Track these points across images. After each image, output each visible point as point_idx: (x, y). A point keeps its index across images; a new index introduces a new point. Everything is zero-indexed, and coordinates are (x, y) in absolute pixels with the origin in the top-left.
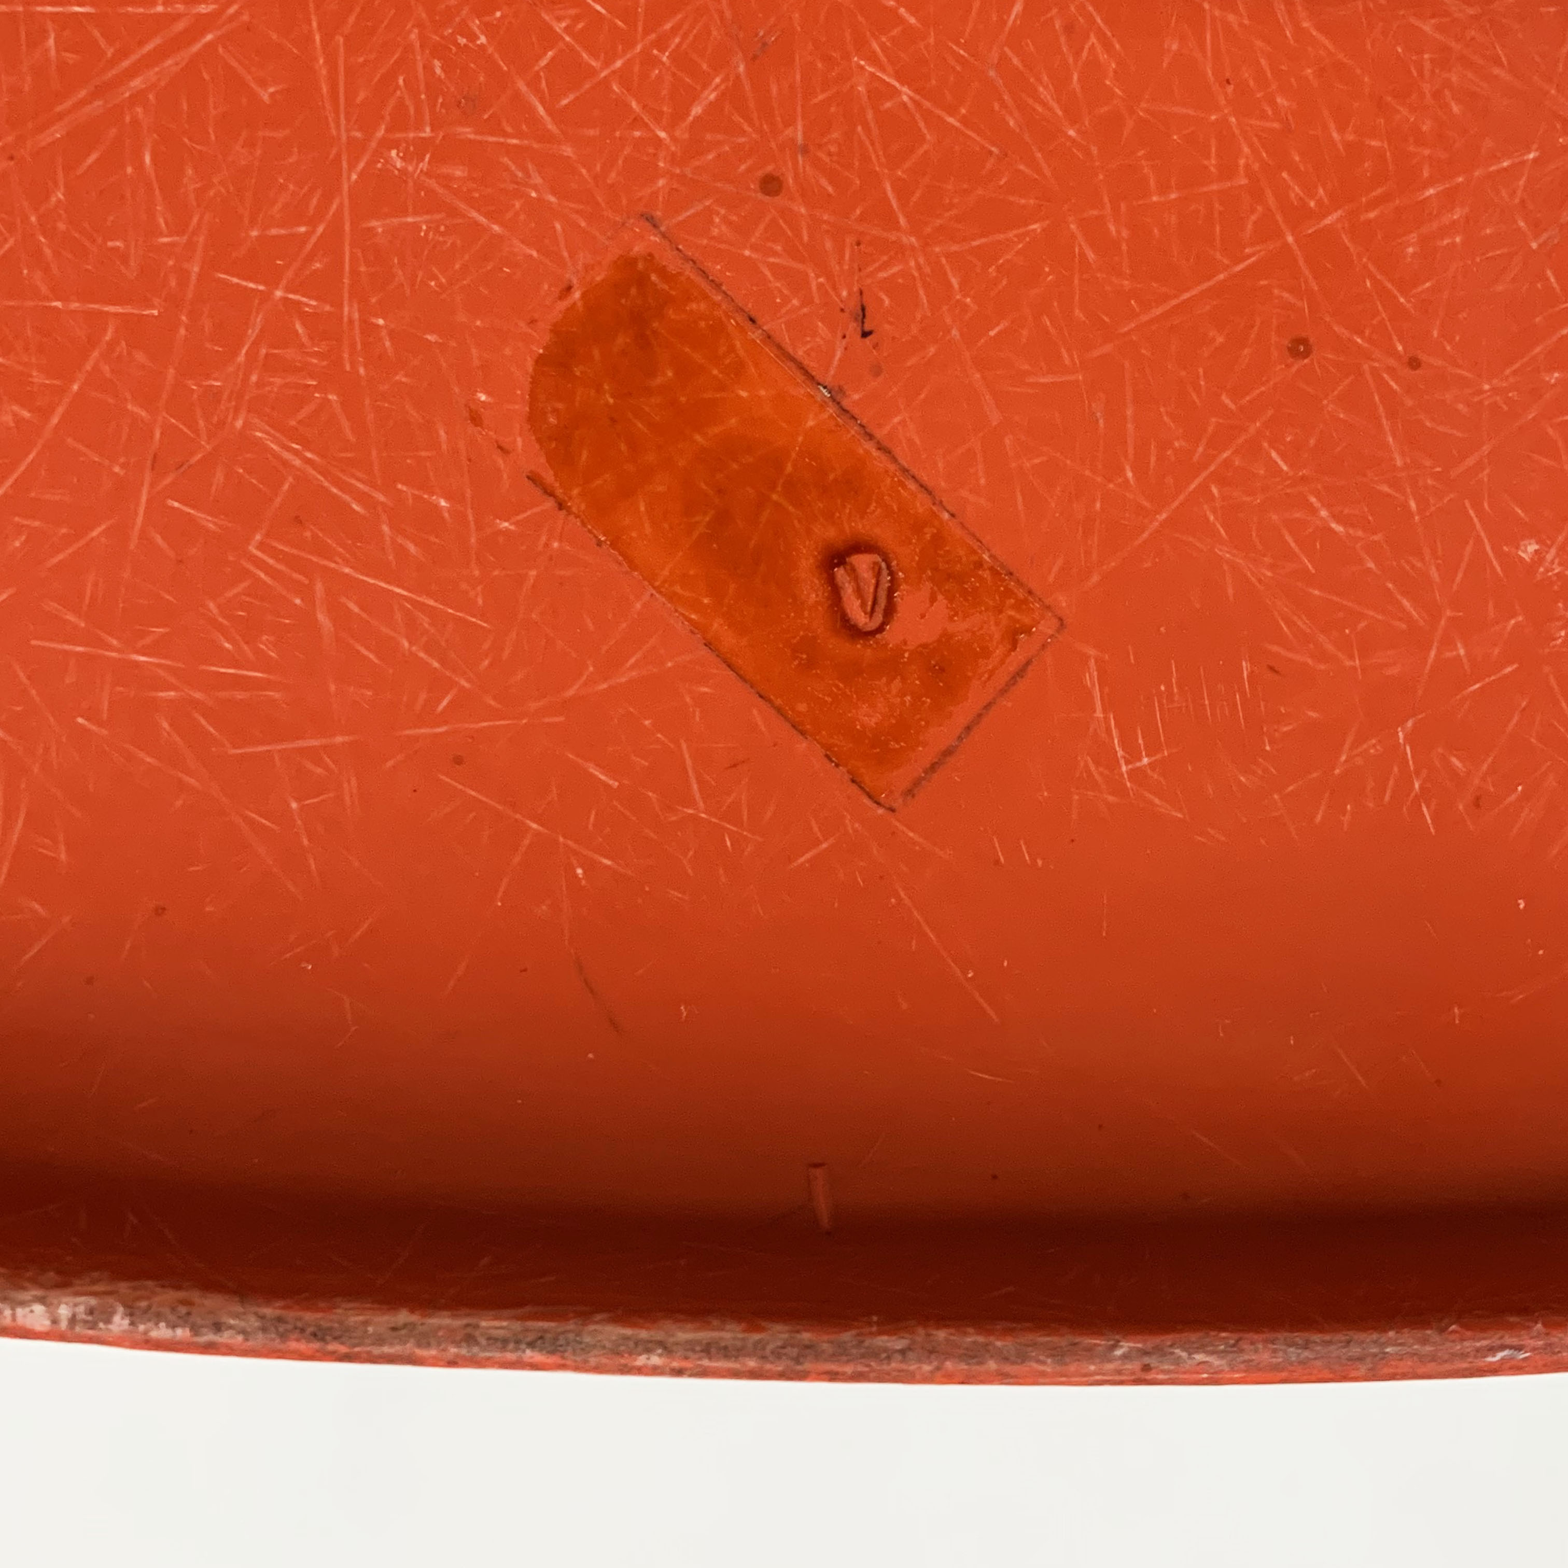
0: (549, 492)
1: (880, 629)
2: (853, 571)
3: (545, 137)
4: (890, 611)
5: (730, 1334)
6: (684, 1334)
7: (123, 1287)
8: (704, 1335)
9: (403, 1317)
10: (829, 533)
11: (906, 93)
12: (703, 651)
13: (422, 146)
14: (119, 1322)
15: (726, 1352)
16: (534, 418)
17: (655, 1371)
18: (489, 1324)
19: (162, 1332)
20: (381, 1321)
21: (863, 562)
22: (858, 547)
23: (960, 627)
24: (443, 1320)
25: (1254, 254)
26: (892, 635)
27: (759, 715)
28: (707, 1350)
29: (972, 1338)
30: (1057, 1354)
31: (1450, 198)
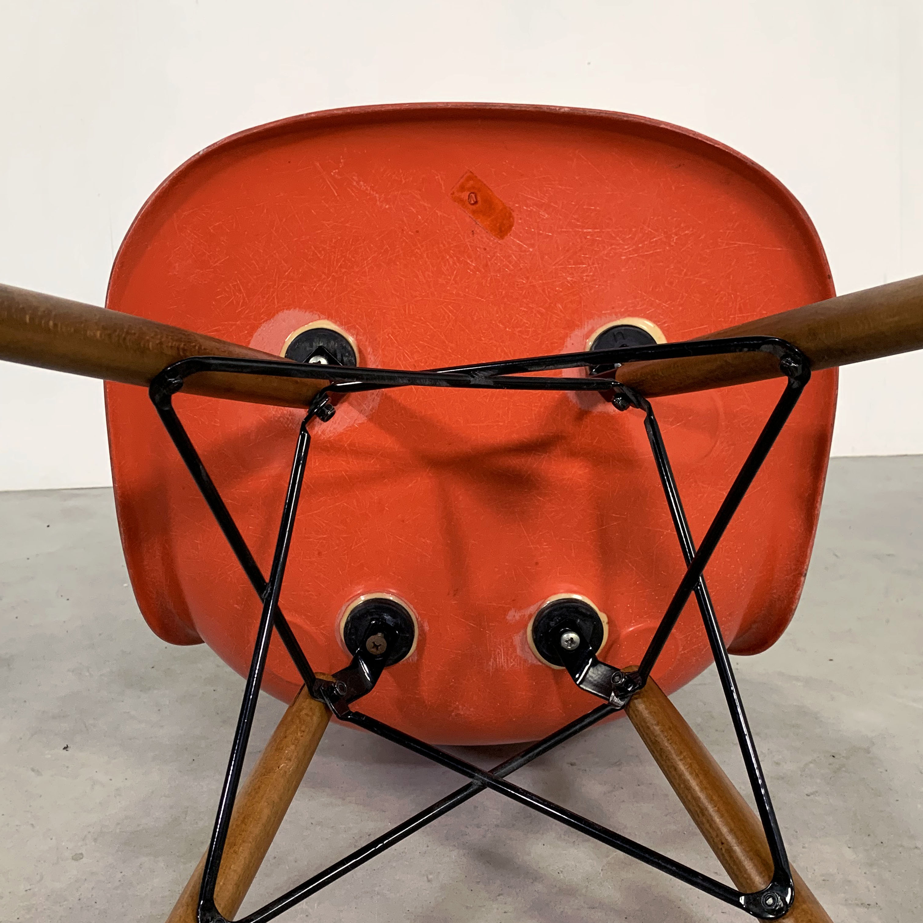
0: (512, 210)
1: (470, 194)
2: (474, 201)
3: (513, 254)
4: (469, 196)
5: (493, 108)
6: (498, 108)
7: (557, 112)
8: (495, 108)
9: (528, 109)
10: (477, 206)
11: (469, 261)
12: (492, 190)
13: (528, 252)
14: (557, 109)
15: (493, 106)
16: (513, 219)
17: (501, 104)
18: (518, 109)
19: (553, 108)
20: (530, 109)
21: (472, 202)
22: (473, 204)
23: (460, 194)
24: (523, 109)
25: (423, 243)
26: (469, 193)
27: (485, 182)
28: (495, 106)
29: (466, 107)
30: (457, 106)
31: (398, 251)
